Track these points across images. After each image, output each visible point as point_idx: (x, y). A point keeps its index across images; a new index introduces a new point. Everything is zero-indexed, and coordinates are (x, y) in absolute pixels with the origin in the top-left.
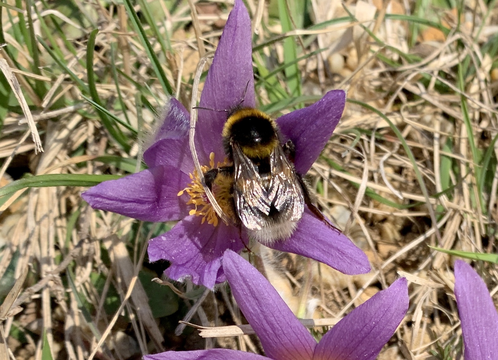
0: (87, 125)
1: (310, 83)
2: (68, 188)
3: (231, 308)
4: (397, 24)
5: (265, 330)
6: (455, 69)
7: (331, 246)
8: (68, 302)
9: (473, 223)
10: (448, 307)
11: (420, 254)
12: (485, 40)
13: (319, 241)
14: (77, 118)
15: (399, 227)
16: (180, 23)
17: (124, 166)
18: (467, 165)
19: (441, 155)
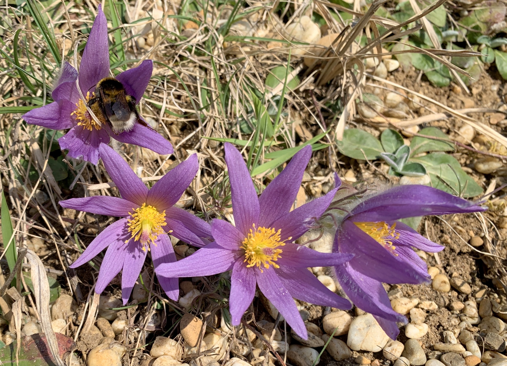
0: (12, 81)
1: (128, 53)
2: (4, 115)
3: (96, 174)
4: (172, 20)
5: (122, 185)
6: (204, 43)
7: (152, 140)
8: (9, 175)
9: (220, 123)
10: (209, 167)
11: (193, 141)
12: (219, 27)
13: (145, 137)
14: (7, 77)
15: (180, 127)
16: (56, 25)
17: (34, 102)
18: (215, 92)
19: (201, 88)
